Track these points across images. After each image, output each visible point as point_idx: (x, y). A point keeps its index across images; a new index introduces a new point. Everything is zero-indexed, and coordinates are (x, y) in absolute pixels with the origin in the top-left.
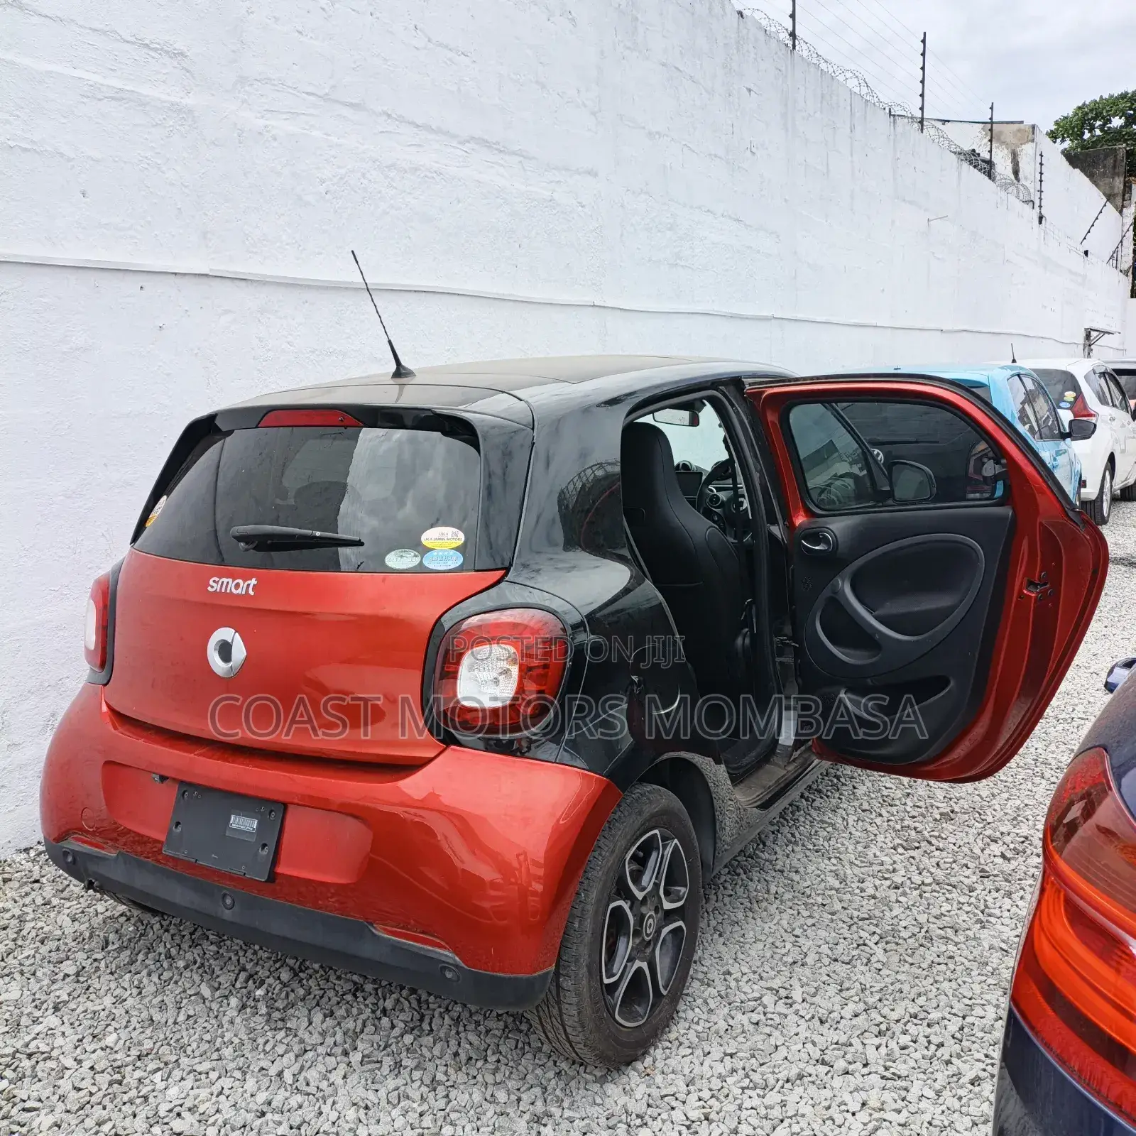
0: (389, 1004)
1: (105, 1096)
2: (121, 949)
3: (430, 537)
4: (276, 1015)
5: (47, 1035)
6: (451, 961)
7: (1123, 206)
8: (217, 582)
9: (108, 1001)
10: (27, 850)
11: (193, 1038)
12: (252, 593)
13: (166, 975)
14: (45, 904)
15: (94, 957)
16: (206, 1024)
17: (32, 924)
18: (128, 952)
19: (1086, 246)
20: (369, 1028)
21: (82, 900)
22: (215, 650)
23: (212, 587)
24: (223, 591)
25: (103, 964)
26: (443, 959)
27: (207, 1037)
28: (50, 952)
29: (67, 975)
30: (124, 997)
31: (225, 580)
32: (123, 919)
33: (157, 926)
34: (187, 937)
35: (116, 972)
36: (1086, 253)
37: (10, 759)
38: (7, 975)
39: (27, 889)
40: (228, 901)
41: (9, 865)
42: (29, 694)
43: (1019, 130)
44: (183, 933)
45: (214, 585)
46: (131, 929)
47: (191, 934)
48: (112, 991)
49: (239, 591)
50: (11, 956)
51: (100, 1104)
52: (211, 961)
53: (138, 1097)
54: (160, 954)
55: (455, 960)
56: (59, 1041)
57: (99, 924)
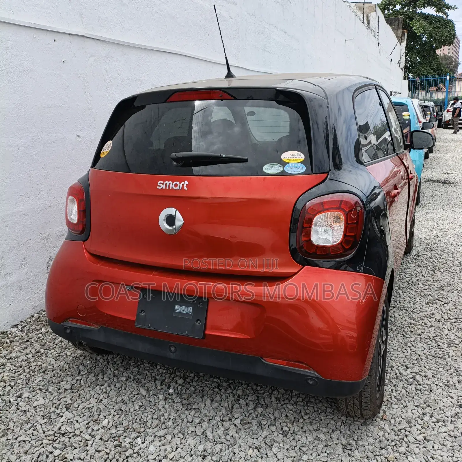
0: (240, 392)
1: (115, 454)
2: (89, 373)
3: (286, 156)
4: (185, 402)
5: (67, 422)
6: (314, 376)
7: (401, 42)
8: (163, 184)
9: (93, 401)
10: (16, 326)
11: (148, 418)
12: (186, 189)
13: (118, 385)
14: (37, 353)
15: (76, 379)
16: (151, 410)
17: (35, 364)
18: (93, 375)
19: (392, 57)
20: (236, 406)
21: (56, 349)
22: (164, 220)
23: (160, 186)
24: (167, 188)
25: (82, 382)
26: (309, 374)
27: (155, 416)
28: (51, 377)
29: (66, 390)
30: (100, 399)
31: (168, 183)
32: (82, 358)
33: (101, 360)
34: (120, 365)
35: (91, 386)
36: (391, 60)
37: (6, 281)
38: (33, 392)
39: (25, 345)
40: (173, 349)
41: (10, 334)
42: (13, 249)
43: (370, 6)
44: (117, 363)
45: (162, 185)
46: (89, 362)
47: (122, 363)
48: (92, 396)
49: (178, 188)
50: (30, 381)
51: (114, 458)
52: (138, 376)
53: (134, 453)
54: (110, 374)
55: (315, 375)
56: (77, 426)
57: (70, 361)
